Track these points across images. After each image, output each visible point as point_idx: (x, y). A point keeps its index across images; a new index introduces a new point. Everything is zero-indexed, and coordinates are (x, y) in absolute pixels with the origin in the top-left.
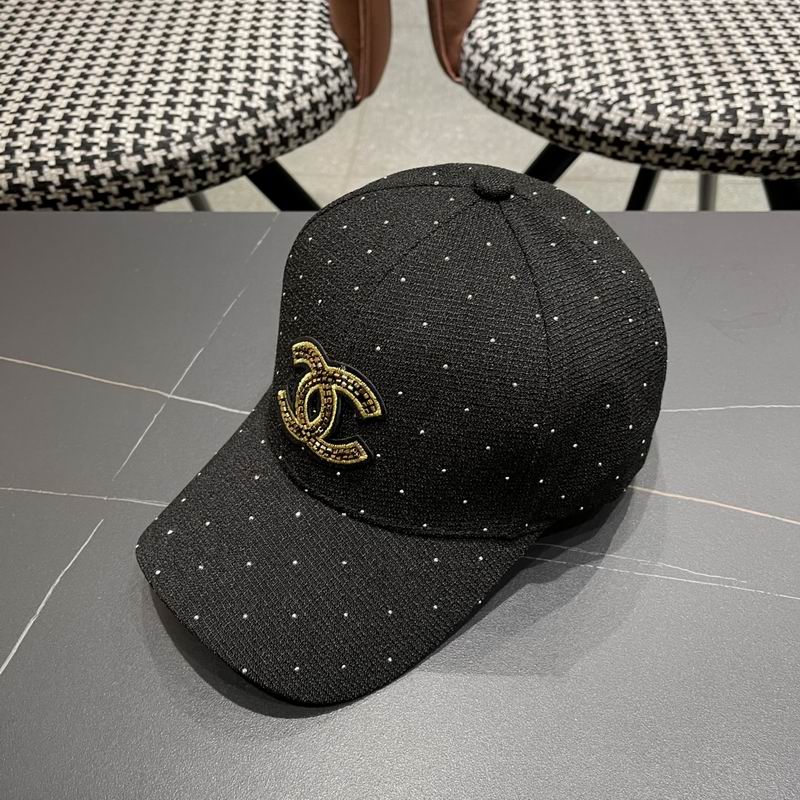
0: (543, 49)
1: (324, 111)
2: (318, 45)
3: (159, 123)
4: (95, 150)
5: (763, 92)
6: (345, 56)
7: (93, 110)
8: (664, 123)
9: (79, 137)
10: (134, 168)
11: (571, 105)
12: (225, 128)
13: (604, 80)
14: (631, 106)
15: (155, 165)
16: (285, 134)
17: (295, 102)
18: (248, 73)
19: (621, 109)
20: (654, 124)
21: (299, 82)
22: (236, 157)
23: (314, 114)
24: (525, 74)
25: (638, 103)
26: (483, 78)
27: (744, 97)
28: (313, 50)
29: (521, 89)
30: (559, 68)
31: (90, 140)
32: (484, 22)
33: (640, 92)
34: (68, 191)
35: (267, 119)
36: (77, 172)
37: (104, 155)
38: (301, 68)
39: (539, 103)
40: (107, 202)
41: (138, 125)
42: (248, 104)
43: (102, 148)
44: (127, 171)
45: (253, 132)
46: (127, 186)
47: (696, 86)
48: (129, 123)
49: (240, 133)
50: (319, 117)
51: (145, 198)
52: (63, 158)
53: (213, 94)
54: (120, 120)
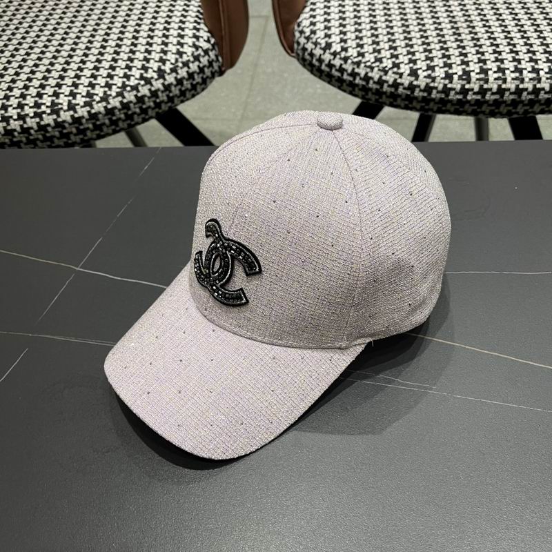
0: (345, 33)
1: (198, 79)
2: (194, 34)
3: (86, 89)
4: (43, 108)
5: (489, 60)
6: (213, 41)
7: (43, 81)
8: (422, 82)
9: (33, 100)
10: (69, 119)
11: (362, 71)
12: (129, 91)
13: (383, 53)
14: (401, 71)
15: (83, 117)
16: (171, 95)
17: (177, 73)
18: (146, 54)
19: (394, 73)
20: (415, 83)
21: (180, 60)
22: (138, 110)
23: (191, 81)
24: (332, 50)
25: (405, 69)
26: (306, 54)
27: (475, 63)
28: (190, 37)
29: (330, 60)
30: (355, 46)
31: (40, 101)
32: (308, 15)
33: (407, 61)
34: (26, 135)
35: (158, 85)
36: (32, 123)
37: (48, 111)
38: (181, 50)
39: (341, 70)
40: (53, 142)
41: (71, 91)
42: (145, 75)
43: (47, 107)
44: (64, 121)
45: (148, 94)
46: (65, 131)
47: (444, 56)
48: (66, 90)
49: (139, 95)
50: (194, 82)
51: (78, 139)
52: (22, 113)
53: (122, 69)
54: (60, 88)
